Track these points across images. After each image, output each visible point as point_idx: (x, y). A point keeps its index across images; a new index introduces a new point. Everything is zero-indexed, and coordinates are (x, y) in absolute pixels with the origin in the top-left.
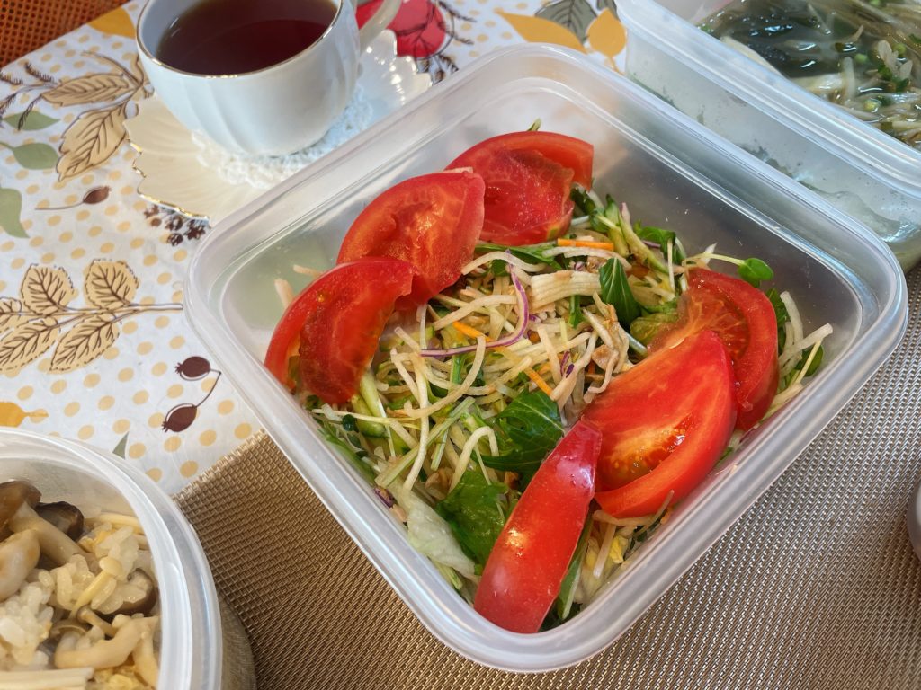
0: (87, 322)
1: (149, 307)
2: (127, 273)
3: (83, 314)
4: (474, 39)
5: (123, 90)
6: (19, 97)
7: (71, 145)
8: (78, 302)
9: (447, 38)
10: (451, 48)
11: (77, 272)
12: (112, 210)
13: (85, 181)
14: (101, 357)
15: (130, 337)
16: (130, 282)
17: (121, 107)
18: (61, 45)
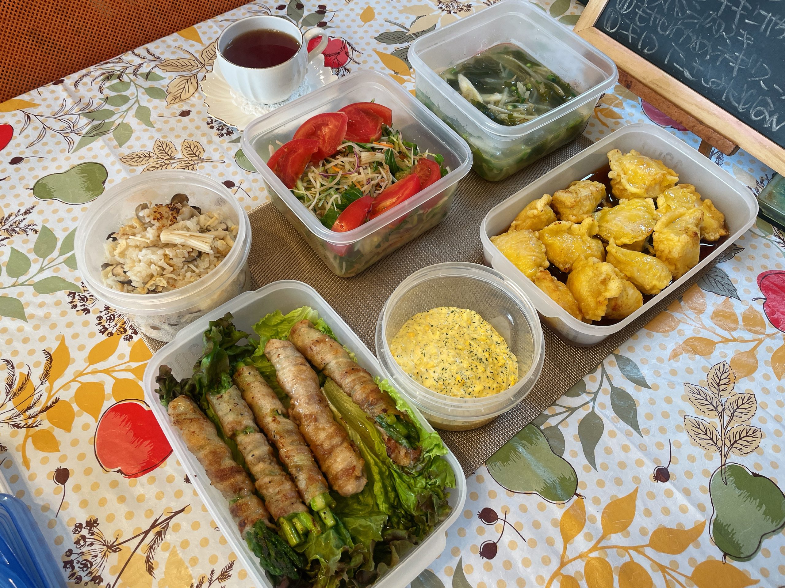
0: (183, 163)
1: (210, 160)
2: (199, 146)
3: (181, 160)
4: (361, 62)
5: (196, 68)
6: (145, 64)
7: (172, 90)
8: (179, 156)
9: (349, 60)
10: (350, 65)
11: (178, 144)
12: (192, 120)
13: (179, 107)
15: (202, 171)
16: (201, 150)
17: (195, 75)
18: (164, 42)
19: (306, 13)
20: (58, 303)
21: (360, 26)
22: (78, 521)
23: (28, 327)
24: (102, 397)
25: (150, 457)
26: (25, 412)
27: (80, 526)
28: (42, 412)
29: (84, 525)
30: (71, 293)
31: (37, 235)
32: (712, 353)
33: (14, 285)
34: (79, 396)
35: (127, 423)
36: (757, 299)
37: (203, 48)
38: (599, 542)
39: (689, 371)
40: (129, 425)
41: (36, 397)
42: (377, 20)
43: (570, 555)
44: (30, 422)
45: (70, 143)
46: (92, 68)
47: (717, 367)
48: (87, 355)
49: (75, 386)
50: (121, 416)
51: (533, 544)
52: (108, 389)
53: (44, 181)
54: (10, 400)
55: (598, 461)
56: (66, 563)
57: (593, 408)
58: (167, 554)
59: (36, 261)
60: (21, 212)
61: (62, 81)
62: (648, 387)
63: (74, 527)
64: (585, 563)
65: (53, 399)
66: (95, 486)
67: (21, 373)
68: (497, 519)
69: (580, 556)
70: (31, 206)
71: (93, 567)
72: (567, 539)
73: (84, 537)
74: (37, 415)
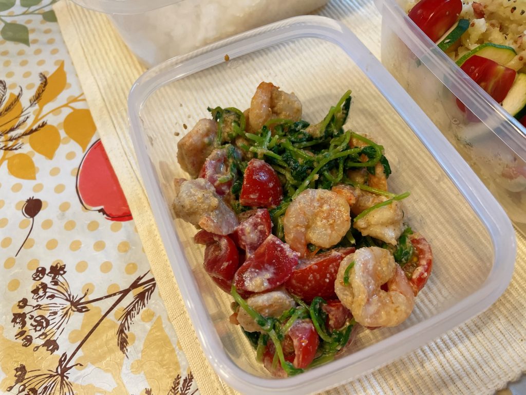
22: (42, 264)
23: (29, 51)
26: (7, 133)
27: (43, 271)
28: (25, 134)
29: (48, 271)
33: (24, 14)
34: (68, 123)
41: (22, 119)
44: (10, 144)
49: (67, 111)
56: (16, 316)
58: (148, 326)
63: (35, 271)
65: (40, 123)
66: (70, 225)
67: (12, 95)
71: (49, 328)
73: (44, 287)
74: (19, 137)
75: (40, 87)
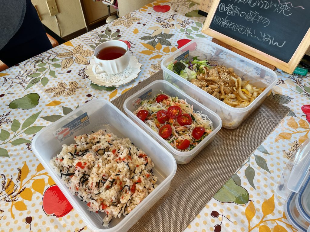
0: (70, 90)
1: (81, 87)
3: (69, 89)
4: (135, 47)
5: (72, 55)
6: (51, 56)
7: (63, 64)
8: (68, 87)
9: (131, 47)
11: (67, 83)
12: (72, 74)
13: (66, 69)
14: (73, 95)
15: (78, 92)
16: (77, 84)
17: (72, 58)
18: (59, 47)
19: (112, 33)
20: (22, 149)
21: (133, 35)
23: (10, 159)
24: (44, 185)
25: (67, 207)
26: (11, 195)
28: (18, 194)
30: (27, 144)
31: (12, 123)
32: (290, 138)
33: (3, 144)
34: (33, 186)
35: (55, 194)
36: (303, 116)
37: (74, 48)
38: (262, 219)
39: (284, 146)
40: (57, 195)
41: (15, 188)
42: (139, 33)
43: (252, 226)
44: (13, 199)
45: (23, 87)
46: (30, 59)
47: (294, 143)
48: (36, 168)
49: (32, 181)
50: (53, 191)
51: (235, 223)
52: (46, 181)
53: (14, 102)
54: (4, 190)
55: (256, 185)
57: (249, 165)
59: (12, 133)
60: (5, 115)
61: (19, 65)
62: (269, 154)
64: (259, 229)
65: (23, 188)
66: (44, 223)
67: (8, 179)
68: (219, 215)
69: (256, 226)
70: (9, 112)
72: (249, 220)
74: (16, 195)
75: (19, 174)
